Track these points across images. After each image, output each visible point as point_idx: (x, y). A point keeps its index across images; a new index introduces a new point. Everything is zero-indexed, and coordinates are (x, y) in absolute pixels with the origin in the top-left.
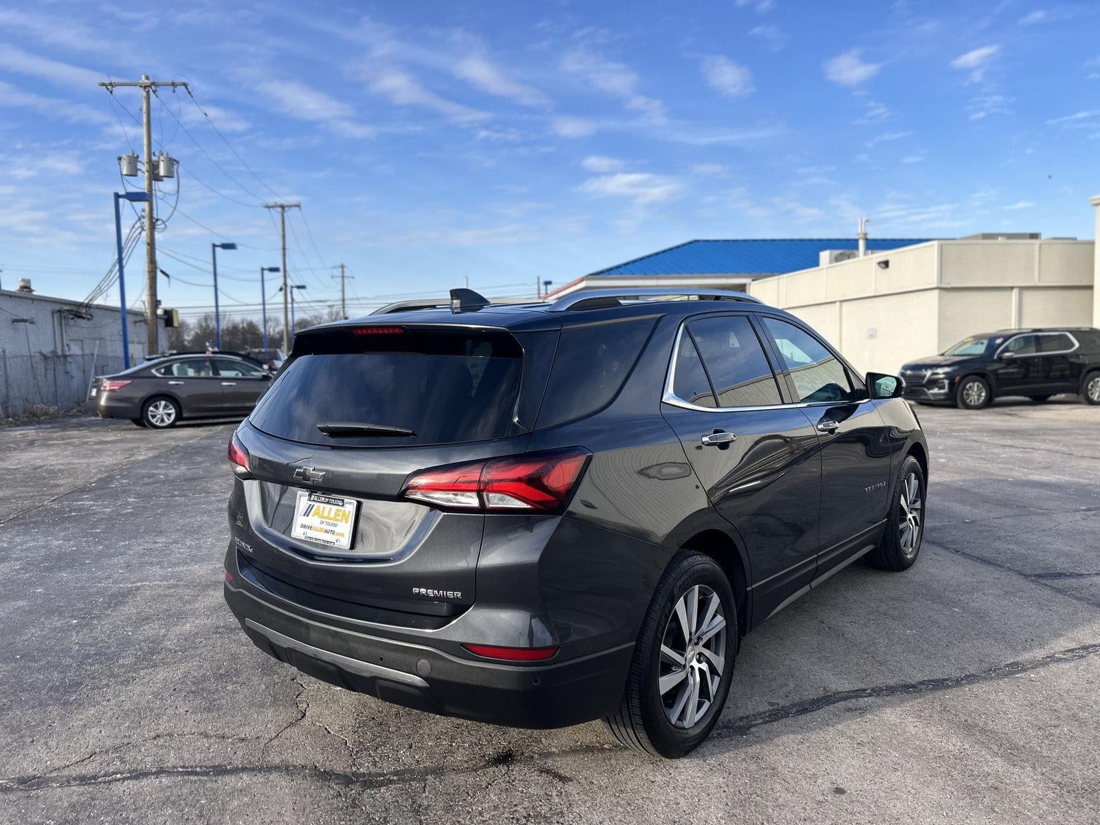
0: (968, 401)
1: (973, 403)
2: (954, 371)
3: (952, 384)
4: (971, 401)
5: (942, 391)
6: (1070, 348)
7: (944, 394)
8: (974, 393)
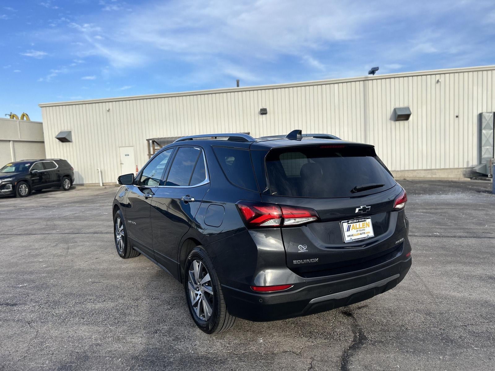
0: (21, 194)
1: (23, 194)
2: (13, 180)
3: (13, 187)
4: (22, 194)
5: (9, 190)
6: (55, 168)
7: (10, 191)
8: (23, 190)
